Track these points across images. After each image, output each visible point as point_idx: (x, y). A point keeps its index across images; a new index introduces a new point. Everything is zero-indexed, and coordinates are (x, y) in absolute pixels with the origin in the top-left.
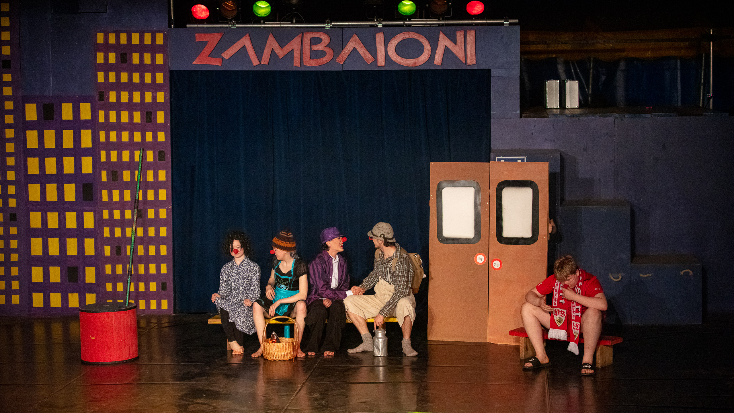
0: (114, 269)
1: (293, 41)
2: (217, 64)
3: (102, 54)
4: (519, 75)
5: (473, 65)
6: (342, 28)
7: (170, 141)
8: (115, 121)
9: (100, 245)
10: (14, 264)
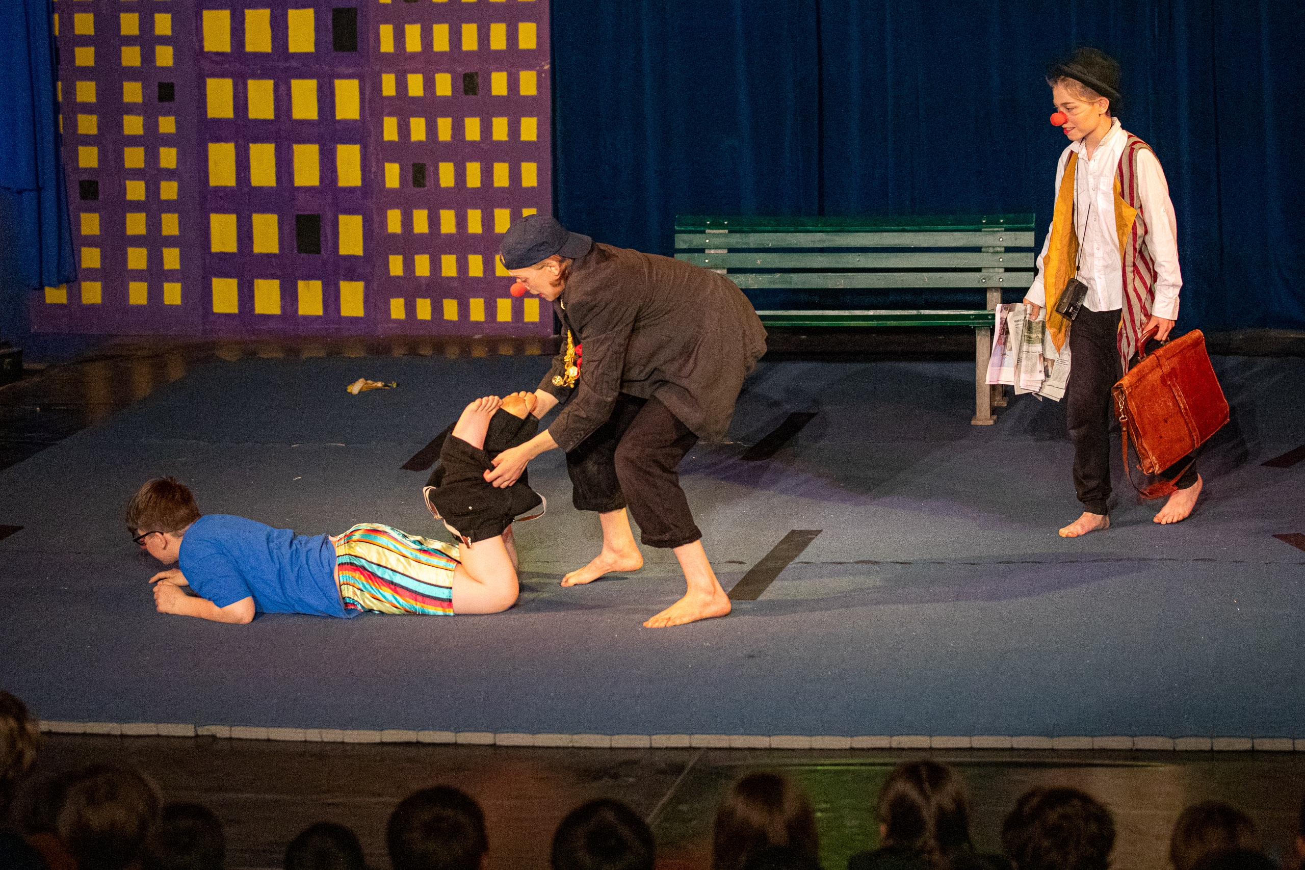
0: (407, 222)
9: (374, 164)
10: (169, 207)
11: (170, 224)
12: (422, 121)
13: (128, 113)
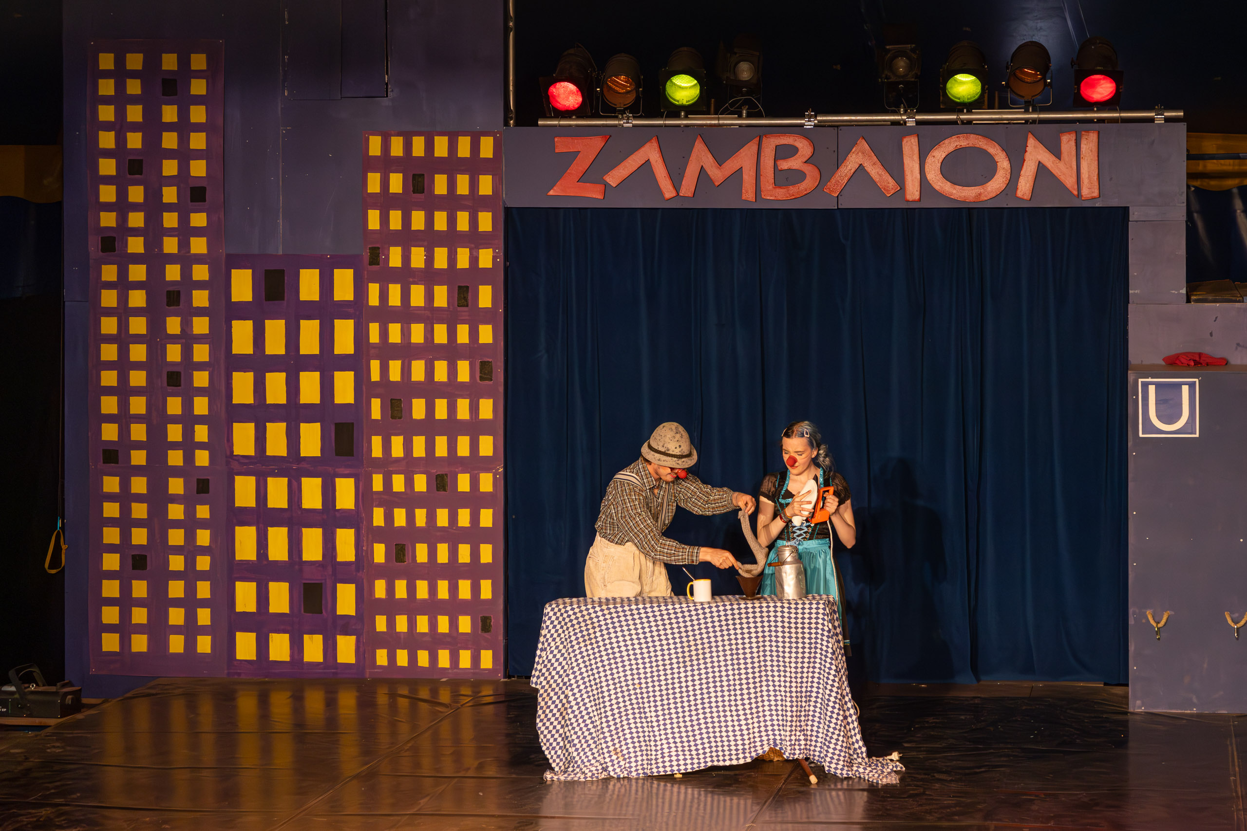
0: (390, 590)
1: (741, 150)
2: (594, 196)
3: (378, 175)
4: (1185, 218)
5: (1094, 198)
6: (837, 126)
7: (502, 343)
8: (399, 304)
9: (365, 544)
10: (204, 576)
11: (204, 590)
12: (403, 511)
13: (171, 503)
